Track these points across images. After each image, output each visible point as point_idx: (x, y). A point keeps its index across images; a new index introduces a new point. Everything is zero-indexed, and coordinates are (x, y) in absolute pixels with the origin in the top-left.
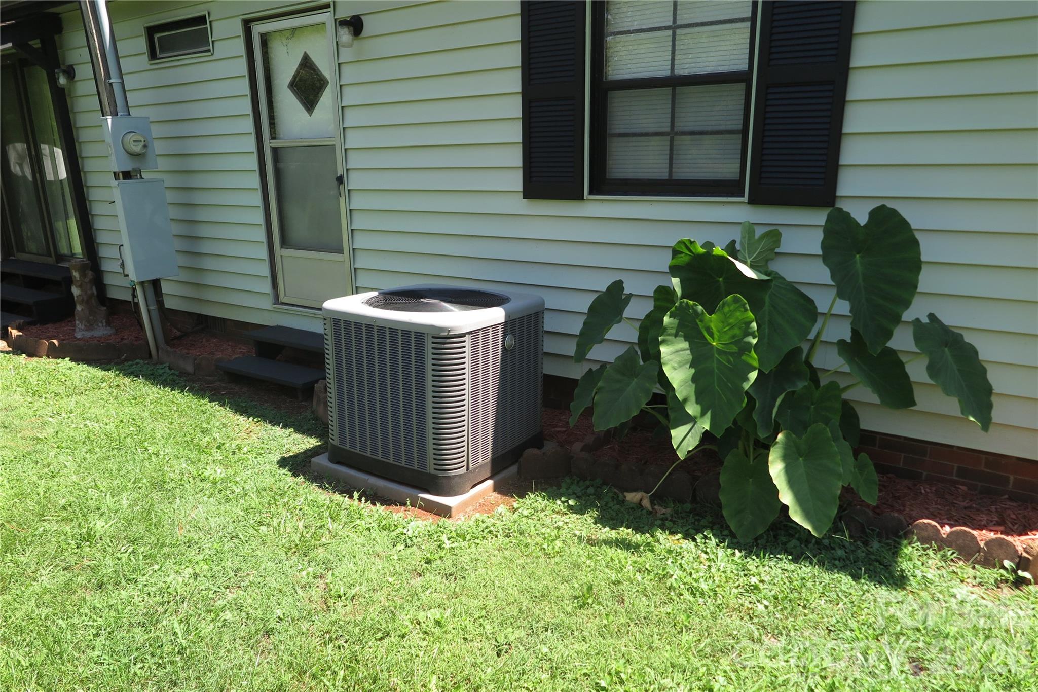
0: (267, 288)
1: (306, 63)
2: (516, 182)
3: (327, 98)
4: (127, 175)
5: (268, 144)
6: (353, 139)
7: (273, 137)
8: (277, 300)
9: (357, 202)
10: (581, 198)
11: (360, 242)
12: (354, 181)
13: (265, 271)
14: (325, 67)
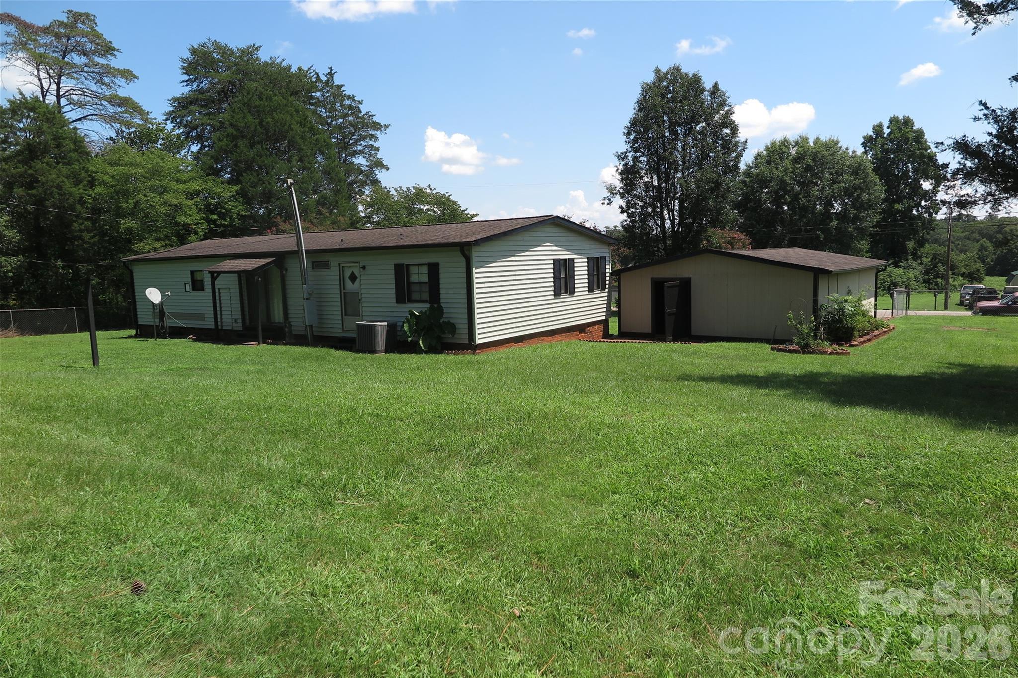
0: (341, 326)
1: (353, 273)
2: (394, 300)
3: (357, 282)
4: (307, 299)
5: (343, 291)
6: (363, 291)
7: (344, 289)
8: (343, 329)
9: (364, 305)
10: (405, 303)
11: (364, 314)
12: (363, 300)
13: (341, 322)
14: (357, 274)
